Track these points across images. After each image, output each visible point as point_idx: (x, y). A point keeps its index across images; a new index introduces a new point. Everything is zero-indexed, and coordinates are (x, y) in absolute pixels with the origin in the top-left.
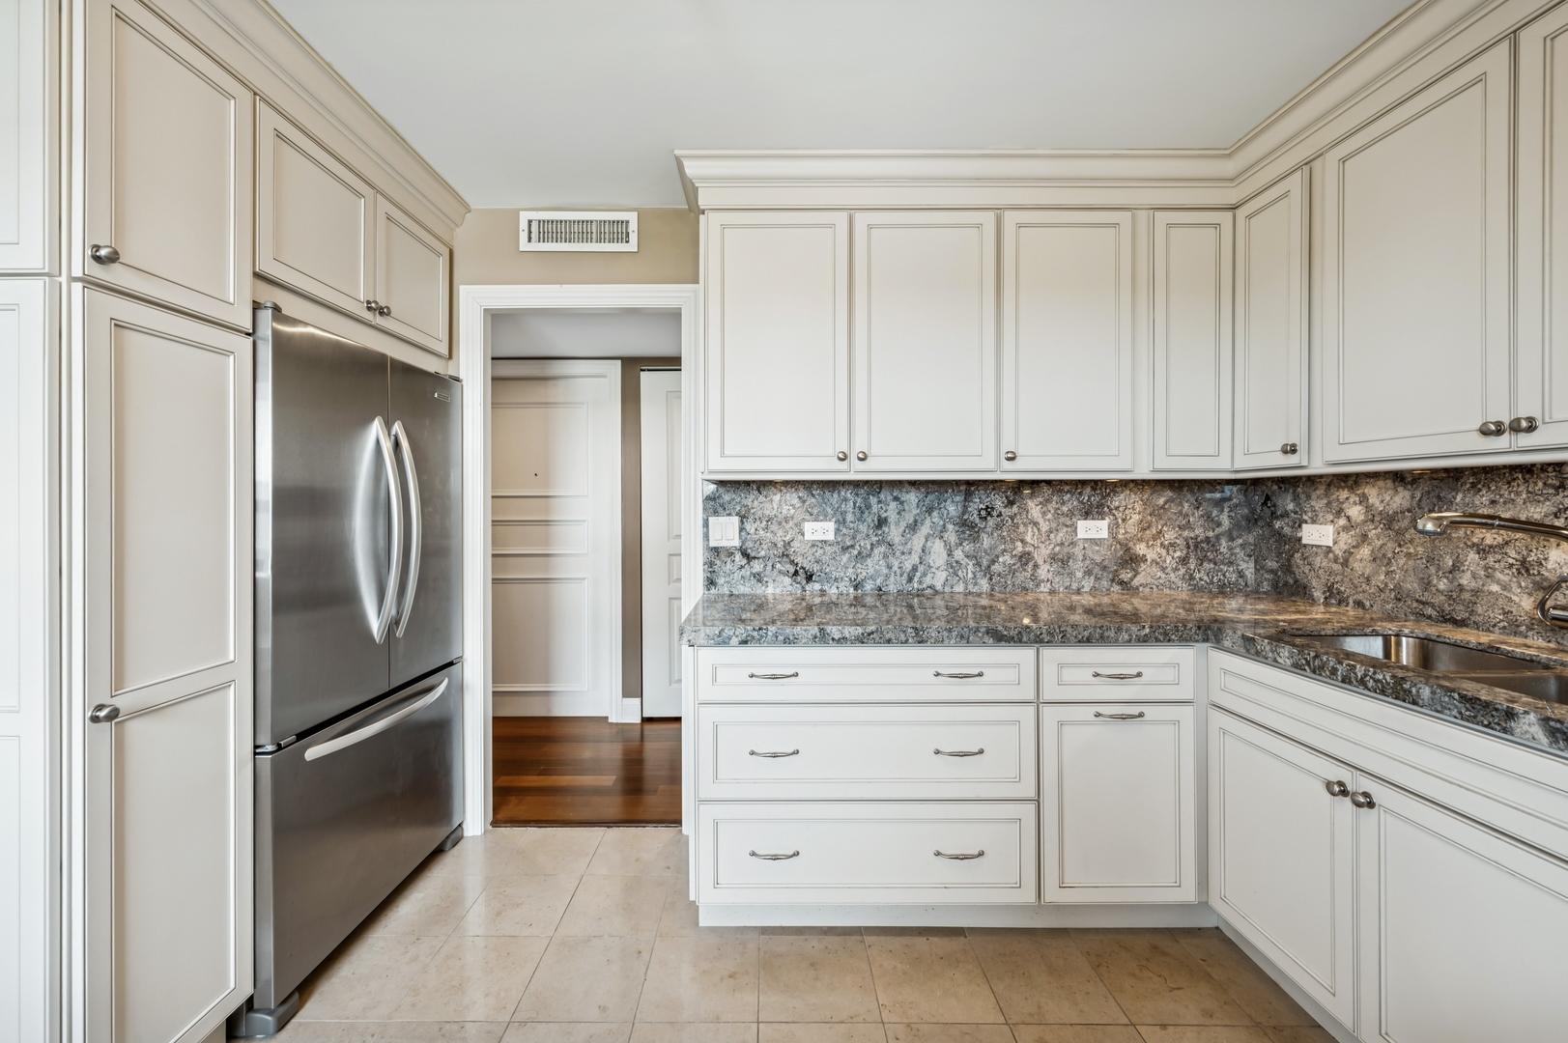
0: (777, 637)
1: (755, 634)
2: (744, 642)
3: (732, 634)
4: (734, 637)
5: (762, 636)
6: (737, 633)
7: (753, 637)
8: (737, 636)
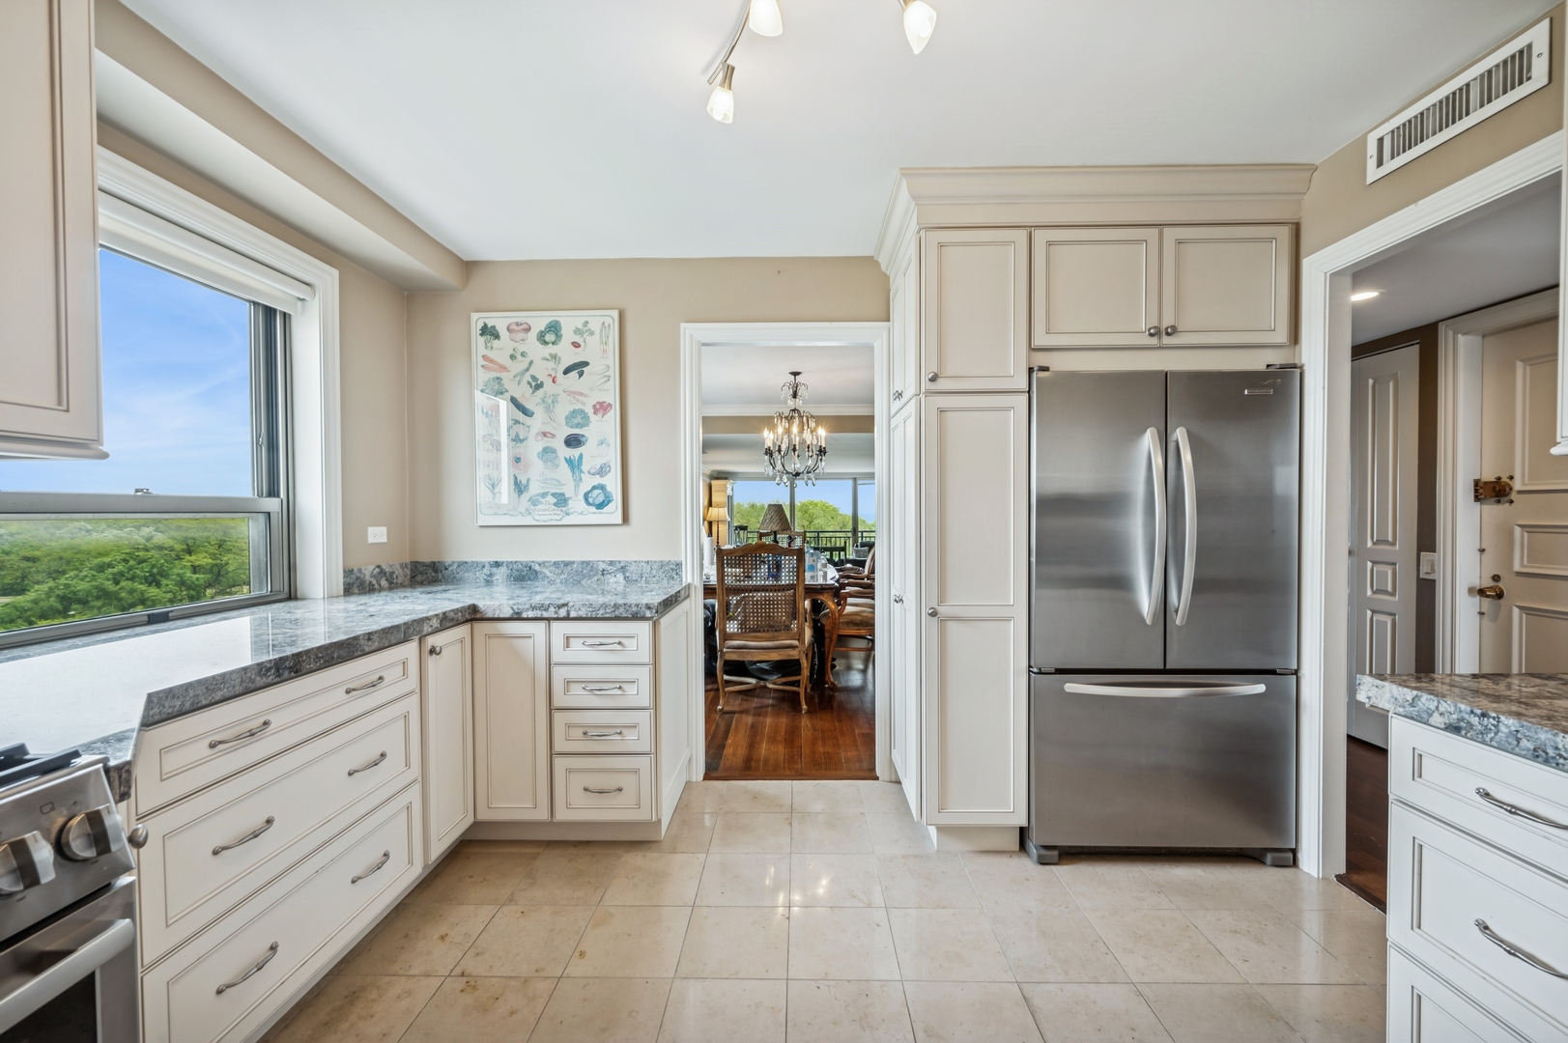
0: (1518, 740)
1: (1475, 720)
2: (1454, 729)
3: (1433, 707)
4: (1436, 714)
5: (1487, 730)
6: (1441, 709)
7: (1470, 725)
8: (1441, 714)
